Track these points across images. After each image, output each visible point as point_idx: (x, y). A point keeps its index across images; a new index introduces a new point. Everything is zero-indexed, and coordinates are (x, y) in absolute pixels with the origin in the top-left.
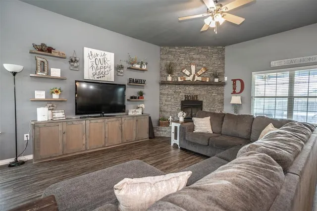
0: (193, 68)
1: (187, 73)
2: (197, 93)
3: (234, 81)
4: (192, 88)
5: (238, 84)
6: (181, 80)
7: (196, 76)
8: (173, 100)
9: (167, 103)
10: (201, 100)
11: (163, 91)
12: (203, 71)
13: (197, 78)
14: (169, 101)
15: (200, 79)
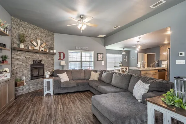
0: (39, 41)
1: (35, 44)
2: (40, 59)
3: (60, 53)
4: (38, 55)
5: (62, 55)
6: (31, 49)
7: (41, 48)
8: (24, 64)
9: (19, 66)
10: (43, 63)
11: (14, 56)
12: (45, 45)
13: (42, 49)
14: (20, 65)
15: (43, 49)
